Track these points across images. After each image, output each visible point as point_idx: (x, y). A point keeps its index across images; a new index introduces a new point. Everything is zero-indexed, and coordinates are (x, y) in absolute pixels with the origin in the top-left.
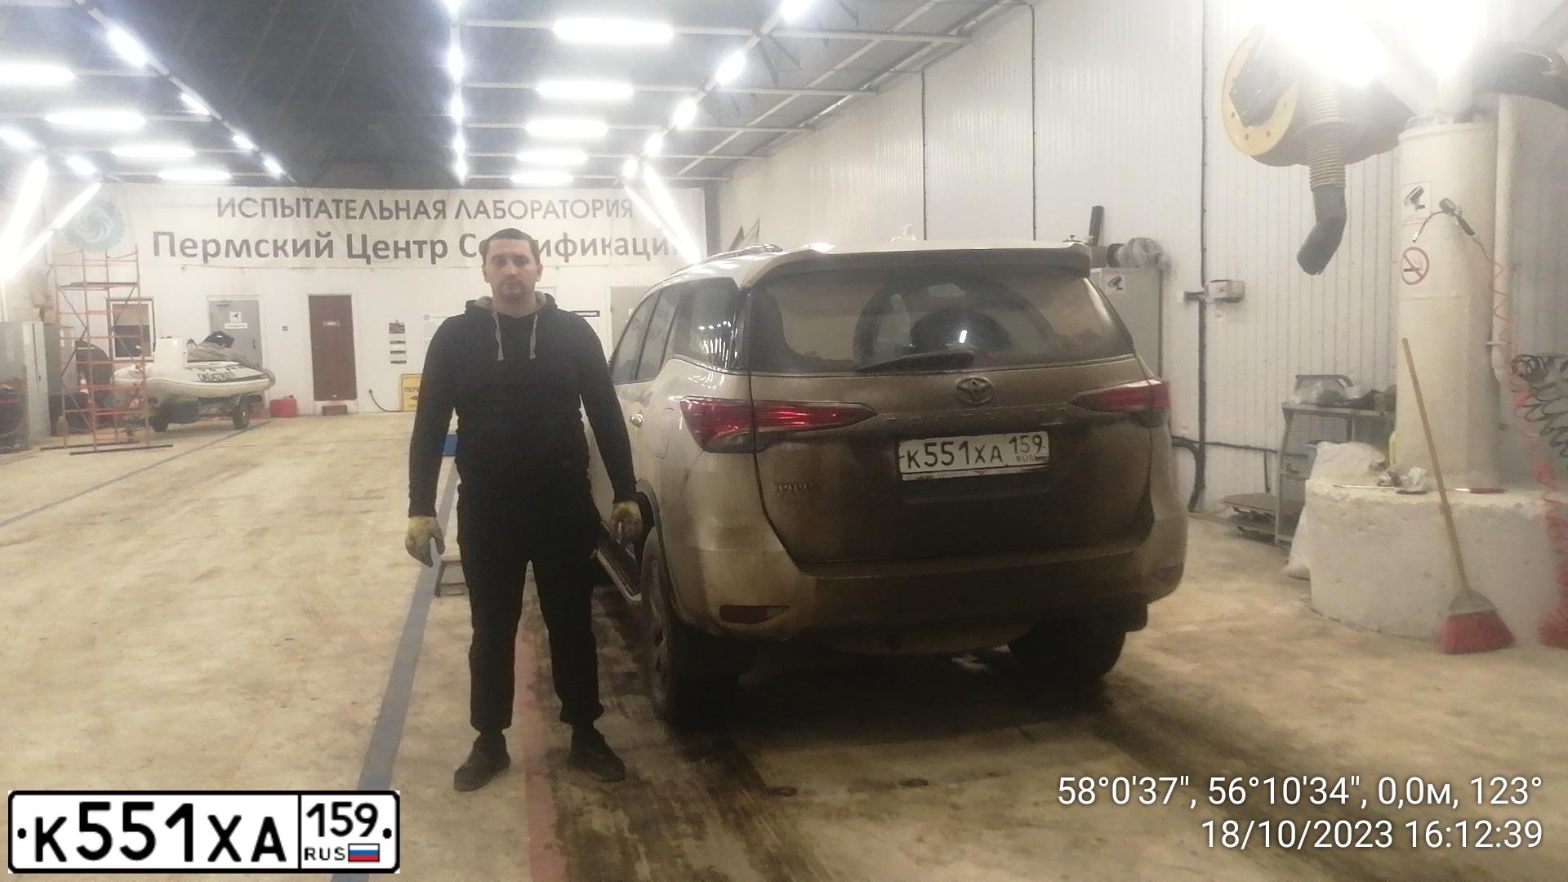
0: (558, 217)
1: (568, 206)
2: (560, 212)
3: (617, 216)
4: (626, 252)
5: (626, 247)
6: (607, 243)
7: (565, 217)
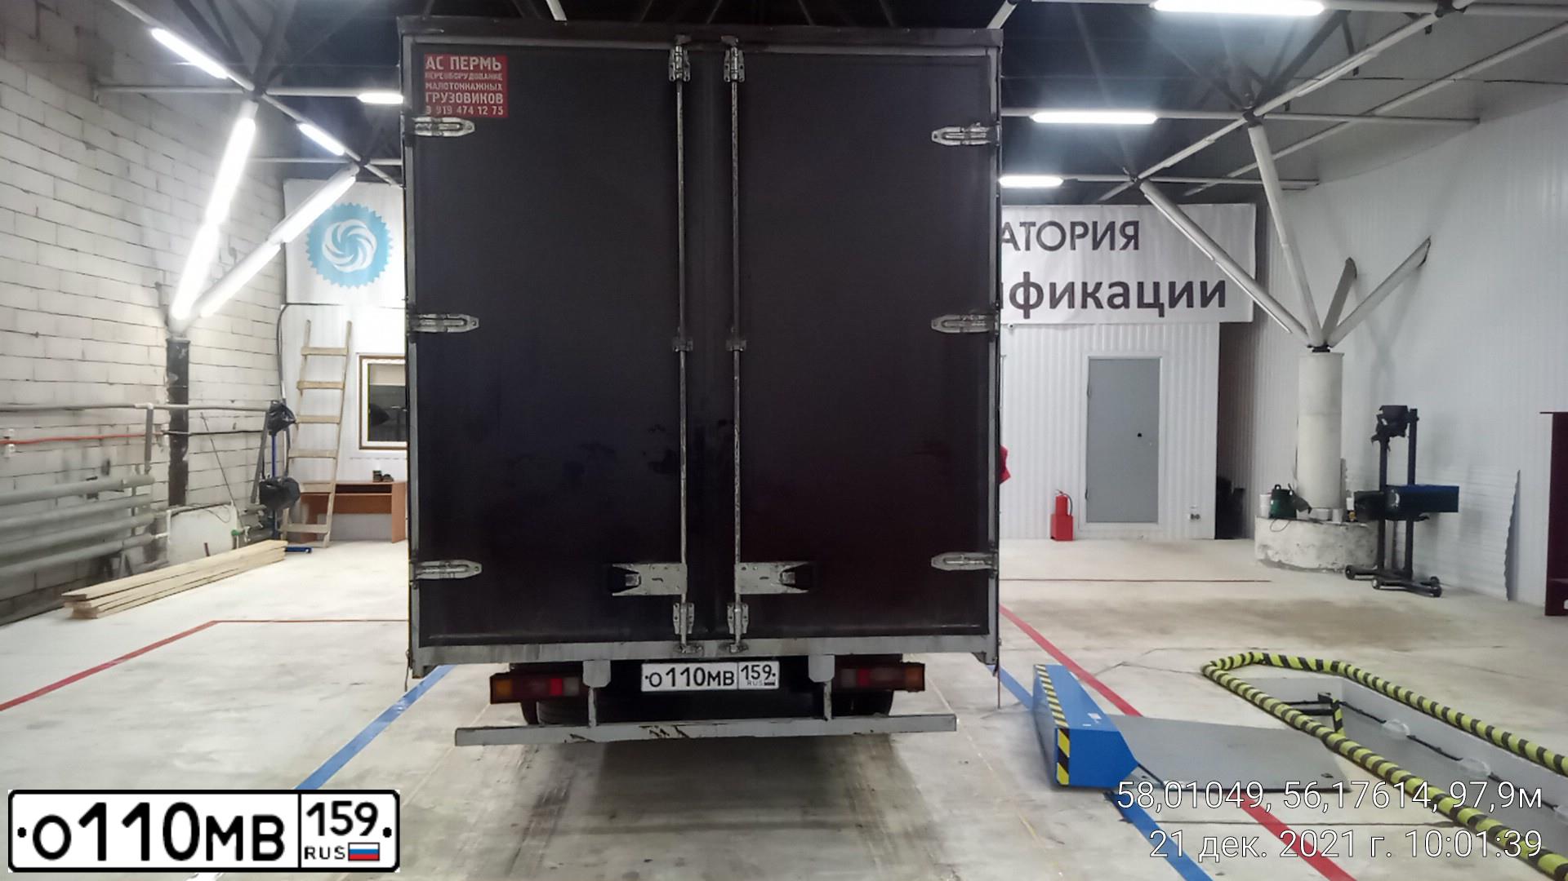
0: (1017, 247)
1: (1034, 231)
2: (1021, 243)
3: (1112, 247)
4: (1126, 304)
5: (1126, 295)
6: (1090, 290)
7: (1028, 248)
